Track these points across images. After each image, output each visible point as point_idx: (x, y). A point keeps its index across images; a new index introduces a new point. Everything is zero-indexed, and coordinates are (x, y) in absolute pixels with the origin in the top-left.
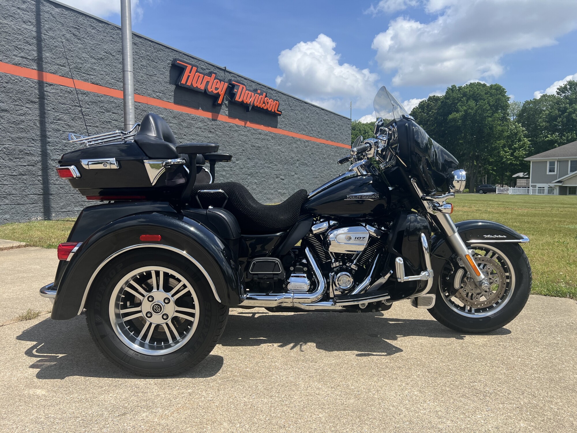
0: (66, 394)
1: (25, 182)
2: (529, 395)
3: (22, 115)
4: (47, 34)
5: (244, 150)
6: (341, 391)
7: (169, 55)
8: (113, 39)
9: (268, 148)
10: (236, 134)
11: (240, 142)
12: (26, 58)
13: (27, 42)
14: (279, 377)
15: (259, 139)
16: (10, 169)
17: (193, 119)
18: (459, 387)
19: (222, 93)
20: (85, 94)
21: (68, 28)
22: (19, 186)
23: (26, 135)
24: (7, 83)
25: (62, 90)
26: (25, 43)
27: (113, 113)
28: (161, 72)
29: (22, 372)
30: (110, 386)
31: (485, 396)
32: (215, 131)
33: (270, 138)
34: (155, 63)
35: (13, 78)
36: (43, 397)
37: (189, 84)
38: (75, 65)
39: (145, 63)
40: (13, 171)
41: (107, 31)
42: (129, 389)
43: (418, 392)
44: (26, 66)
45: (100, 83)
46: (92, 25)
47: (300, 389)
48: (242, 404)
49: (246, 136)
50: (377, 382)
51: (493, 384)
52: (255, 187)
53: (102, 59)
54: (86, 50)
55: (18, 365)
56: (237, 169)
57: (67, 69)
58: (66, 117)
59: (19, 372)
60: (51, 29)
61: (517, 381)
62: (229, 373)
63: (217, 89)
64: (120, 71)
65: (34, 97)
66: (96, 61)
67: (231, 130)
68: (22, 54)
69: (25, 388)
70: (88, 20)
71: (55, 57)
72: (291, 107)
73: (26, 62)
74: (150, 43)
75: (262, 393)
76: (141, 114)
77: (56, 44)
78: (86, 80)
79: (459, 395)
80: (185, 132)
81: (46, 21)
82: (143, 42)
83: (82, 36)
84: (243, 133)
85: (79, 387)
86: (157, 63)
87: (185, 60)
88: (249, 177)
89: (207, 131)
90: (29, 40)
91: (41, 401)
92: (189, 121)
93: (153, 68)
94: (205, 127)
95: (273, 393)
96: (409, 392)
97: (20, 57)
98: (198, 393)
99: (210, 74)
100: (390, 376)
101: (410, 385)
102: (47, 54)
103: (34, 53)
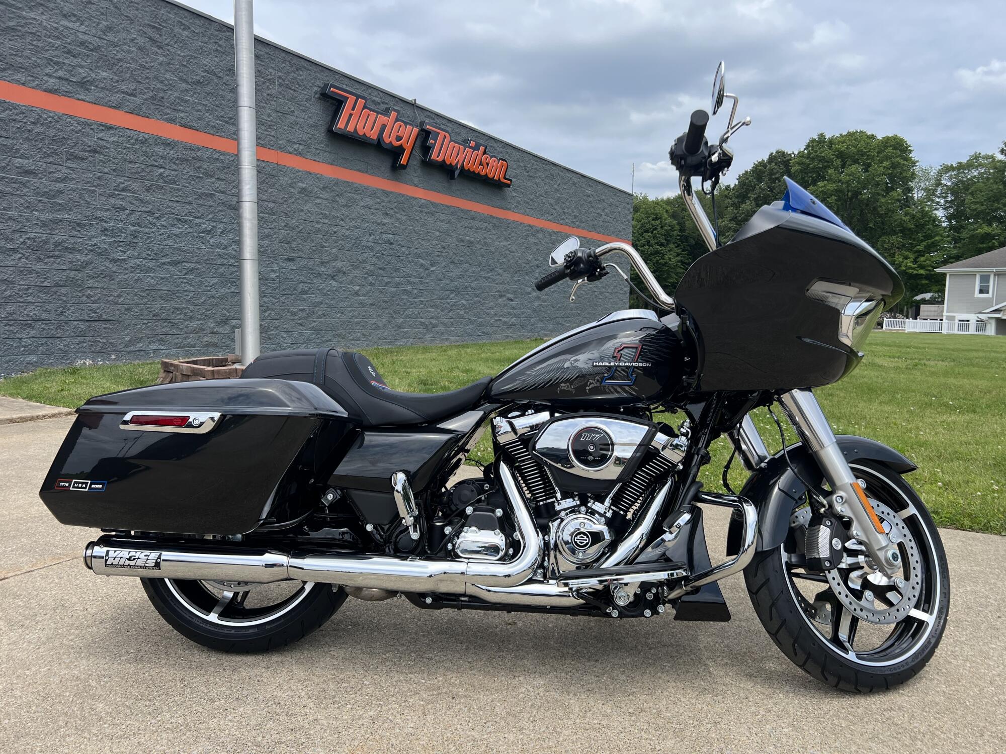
0: (150, 714)
1: (65, 298)
2: (994, 738)
3: (60, 180)
4: (104, 37)
5: (444, 248)
6: (648, 723)
7: (316, 78)
8: (219, 48)
9: (486, 244)
10: (430, 220)
11: (438, 234)
12: (67, 80)
13: (69, 52)
14: (531, 689)
15: (471, 228)
16: (39, 276)
17: (356, 191)
18: (865, 719)
19: (408, 147)
20: (169, 144)
21: (141, 28)
22: (52, 306)
23: (66, 216)
24: (33, 123)
25: (129, 137)
26: (64, 52)
27: (219, 179)
28: (301, 108)
29: (68, 667)
30: (227, 699)
31: (914, 739)
32: (396, 212)
33: (490, 227)
34: (291, 92)
35: (45, 116)
36: (108, 718)
37: (350, 128)
38: (151, 94)
39: (274, 91)
40: (42, 280)
41: (209, 33)
42: (263, 706)
43: (790, 729)
44: (67, 94)
45: (196, 125)
46: (183, 22)
47: (572, 716)
48: (469, 744)
49: (449, 222)
50: (712, 706)
51: (925, 714)
52: (462, 312)
53: (199, 83)
54: (172, 66)
55: (61, 652)
56: (432, 281)
57: (138, 100)
58: (135, 186)
59: (63, 665)
61: (967, 707)
62: (440, 679)
63: (399, 138)
64: (231, 105)
65: (80, 148)
66: (190, 87)
67: (421, 211)
68: (61, 73)
69: (75, 699)
70: (176, 14)
72: (528, 172)
73: (66, 87)
74: (283, 55)
75: (503, 722)
76: (267, 181)
77: (119, 56)
78: (172, 121)
79: (866, 736)
80: (343, 215)
81: (102, 14)
82: (271, 53)
83: (166, 42)
84: (442, 217)
85: (172, 700)
86: (295, 90)
87: (344, 87)
88: (452, 296)
89: (381, 213)
90: (73, 47)
91: (106, 726)
92: (349, 195)
93: (288, 100)
94: (378, 206)
95: (525, 723)
96: (773, 729)
97: (56, 78)
98: (387, 718)
99: (386, 112)
100: (734, 692)
101: (774, 713)
102: (104, 74)
103: (81, 70)
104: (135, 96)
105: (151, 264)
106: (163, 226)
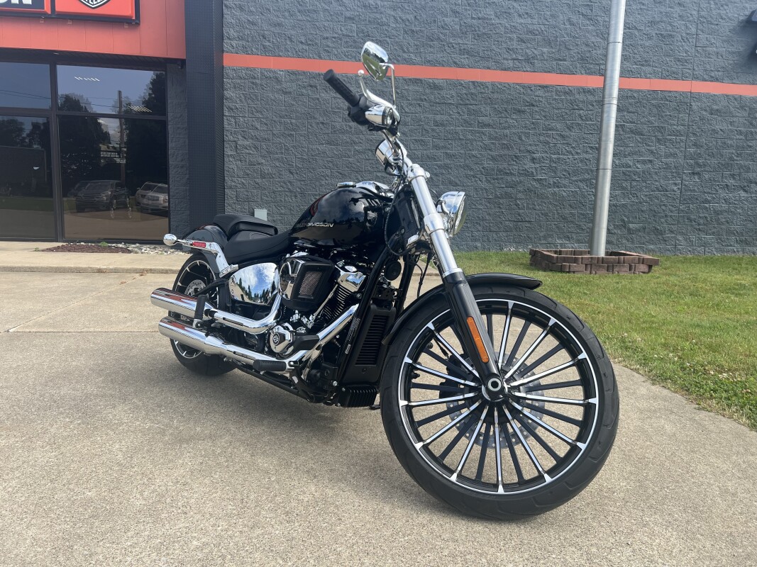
3: (506, 128)
4: (547, 23)
12: (518, 59)
13: (521, 40)
22: (493, 211)
25: (559, 91)
26: (518, 41)
34: (713, 26)
35: (501, 87)
39: (694, 30)
44: (517, 69)
57: (567, 63)
58: (559, 126)
60: (552, 16)
65: (522, 104)
68: (514, 56)
71: (554, 50)
73: (516, 64)
78: (591, 73)
81: (547, 7)
83: (595, 15)
90: (525, 36)
93: (709, 34)
97: (511, 60)
102: (545, 50)
103: (527, 51)
104: (565, 60)
105: (566, 182)
106: (577, 153)
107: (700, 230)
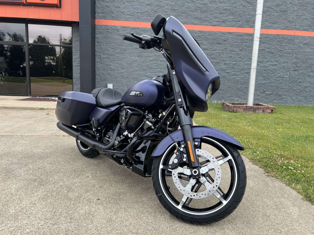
25: (236, 35)
26: (220, 14)
34: (305, 7)
35: (212, 33)
57: (241, 23)
65: (221, 40)
68: (217, 20)
73: (218, 24)
76: (289, 42)
90: (222, 11)
93: (303, 10)
105: (239, 73)
107: (297, 94)
